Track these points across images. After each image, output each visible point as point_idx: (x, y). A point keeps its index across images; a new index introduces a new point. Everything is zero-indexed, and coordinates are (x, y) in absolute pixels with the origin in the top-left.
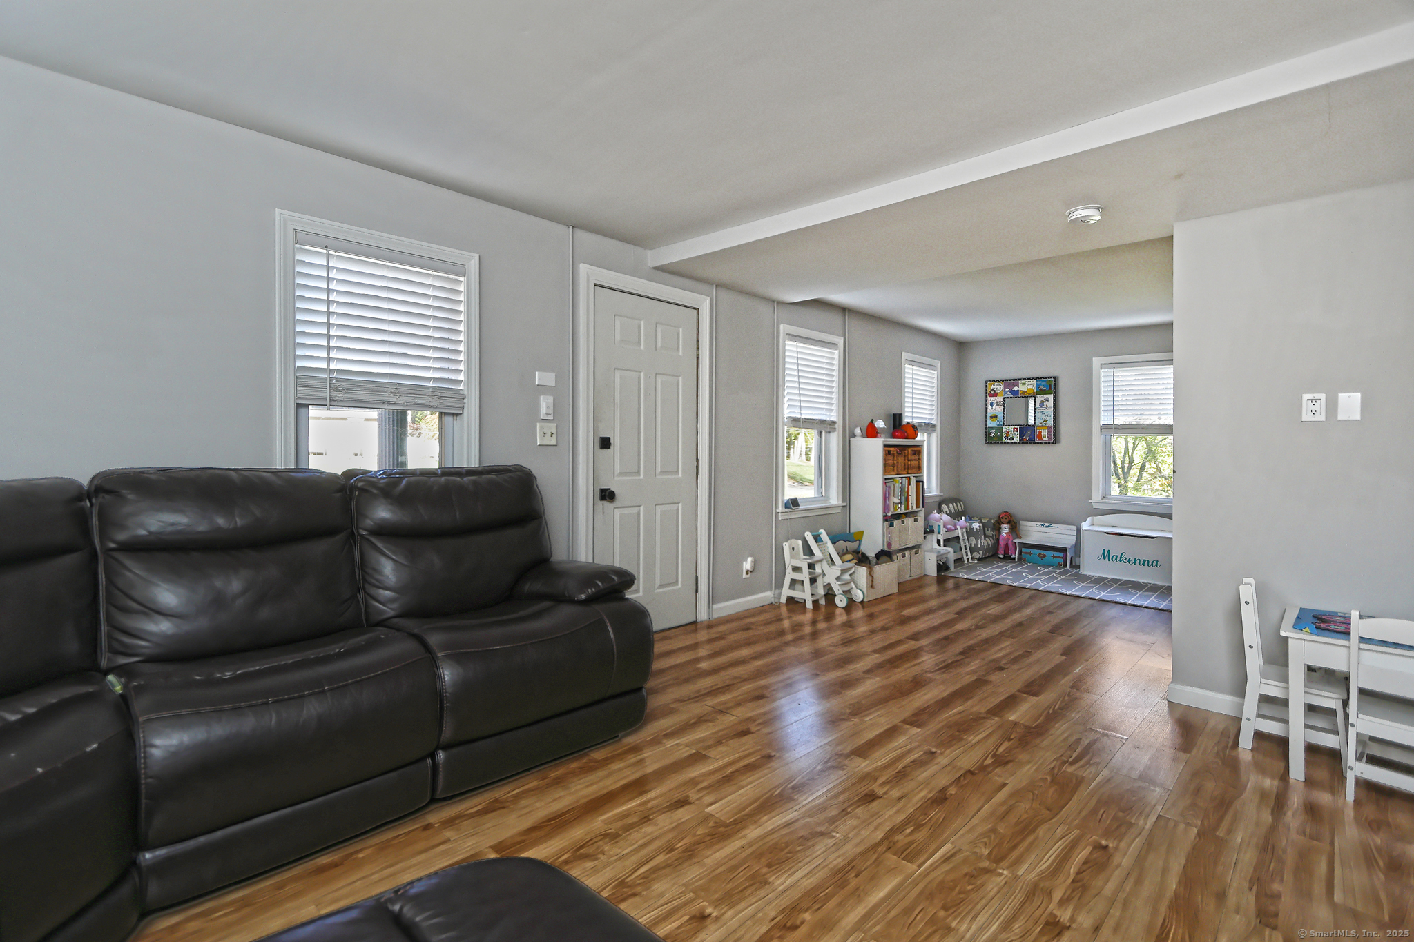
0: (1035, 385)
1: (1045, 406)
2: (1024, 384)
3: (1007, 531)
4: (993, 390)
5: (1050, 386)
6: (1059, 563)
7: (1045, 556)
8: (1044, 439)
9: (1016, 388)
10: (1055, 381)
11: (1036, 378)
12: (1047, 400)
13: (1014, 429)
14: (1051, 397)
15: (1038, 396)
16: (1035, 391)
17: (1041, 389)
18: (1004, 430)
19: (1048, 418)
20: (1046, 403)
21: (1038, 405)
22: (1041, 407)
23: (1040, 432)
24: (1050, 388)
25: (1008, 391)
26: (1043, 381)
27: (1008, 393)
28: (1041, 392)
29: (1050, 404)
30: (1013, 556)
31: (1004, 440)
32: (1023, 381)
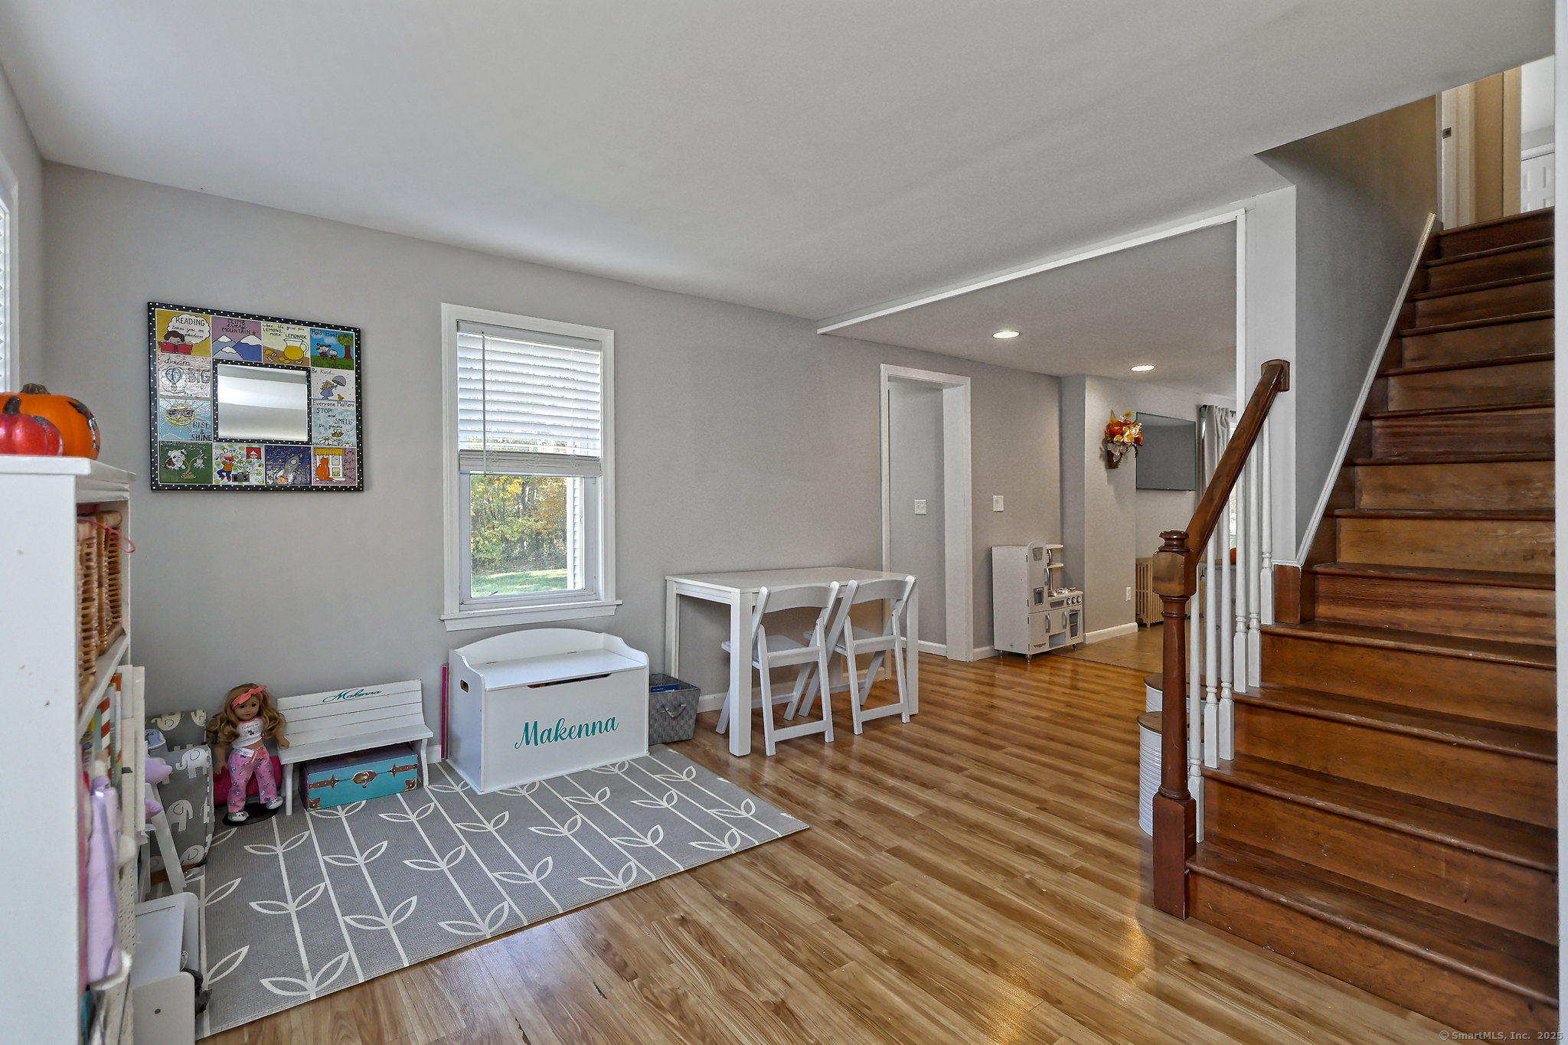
0: (308, 341)
1: (335, 397)
2: (276, 333)
3: (257, 738)
4: (175, 334)
5: (348, 349)
6: (408, 782)
7: (372, 775)
8: (336, 479)
9: (251, 340)
10: (359, 337)
11: (310, 324)
12: (340, 382)
13: (249, 450)
14: (350, 375)
15: (316, 369)
16: (308, 355)
17: (324, 354)
18: (216, 452)
19: (345, 428)
20: (338, 391)
21: (316, 393)
22: (326, 398)
23: (325, 462)
24: (348, 355)
25: (225, 345)
26: (327, 334)
27: (228, 349)
28: (323, 359)
29: (349, 392)
30: (274, 804)
31: (216, 480)
32: (276, 325)
